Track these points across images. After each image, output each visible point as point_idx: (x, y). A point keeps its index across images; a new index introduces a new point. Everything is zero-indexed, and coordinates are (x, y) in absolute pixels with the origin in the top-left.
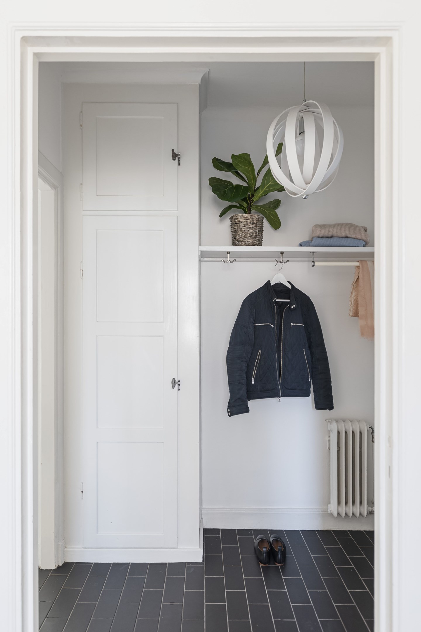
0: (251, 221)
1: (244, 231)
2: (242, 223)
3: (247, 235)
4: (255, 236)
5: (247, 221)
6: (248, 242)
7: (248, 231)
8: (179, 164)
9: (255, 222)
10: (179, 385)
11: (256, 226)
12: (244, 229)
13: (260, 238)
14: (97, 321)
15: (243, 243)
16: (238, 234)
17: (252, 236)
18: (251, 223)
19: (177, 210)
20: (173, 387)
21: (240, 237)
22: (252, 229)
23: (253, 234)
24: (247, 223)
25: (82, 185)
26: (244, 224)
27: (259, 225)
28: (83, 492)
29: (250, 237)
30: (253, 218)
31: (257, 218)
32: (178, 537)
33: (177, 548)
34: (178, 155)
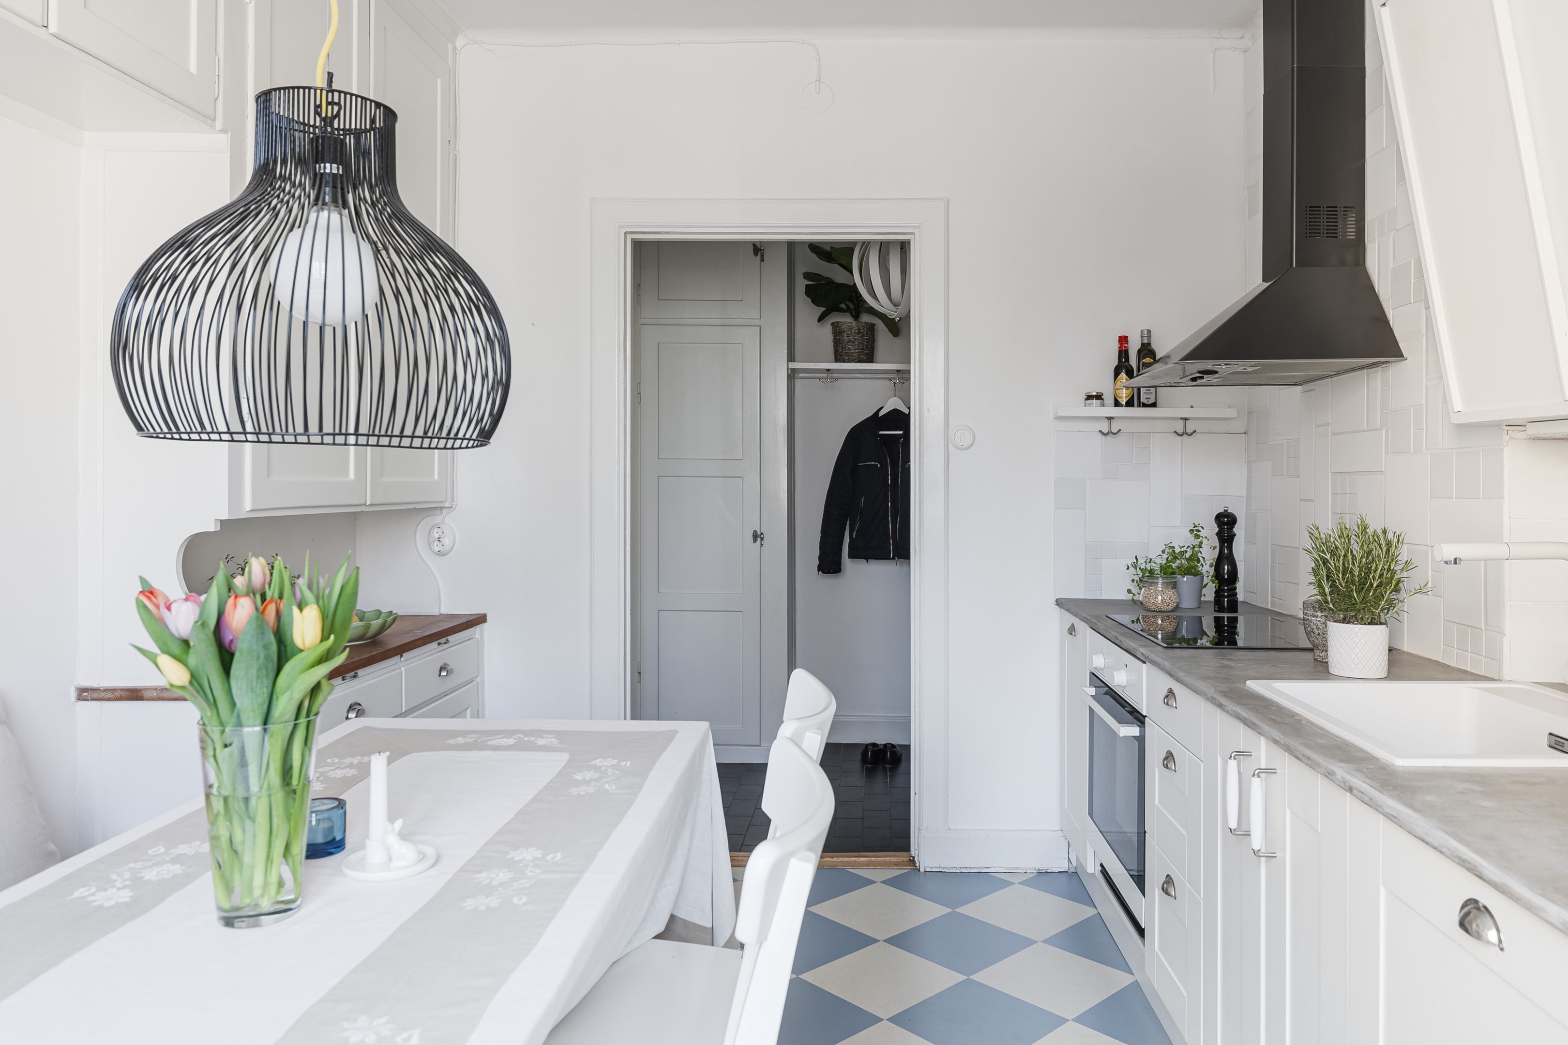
0: (856, 330)
1: (848, 342)
2: (844, 332)
3: (852, 349)
4: (861, 349)
5: (851, 330)
6: (853, 356)
7: (853, 342)
8: (763, 260)
9: (861, 331)
10: (762, 539)
11: (863, 336)
12: (848, 340)
13: (868, 351)
14: (659, 458)
15: (846, 358)
16: (841, 346)
17: (858, 349)
18: (855, 333)
19: (759, 318)
20: (755, 541)
21: (842, 349)
22: (858, 340)
23: (858, 346)
24: (851, 333)
25: (640, 286)
26: (847, 334)
27: (867, 334)
28: (640, 673)
29: (855, 350)
30: (858, 326)
31: (864, 326)
32: (760, 732)
33: (759, 746)
34: (760, 250)
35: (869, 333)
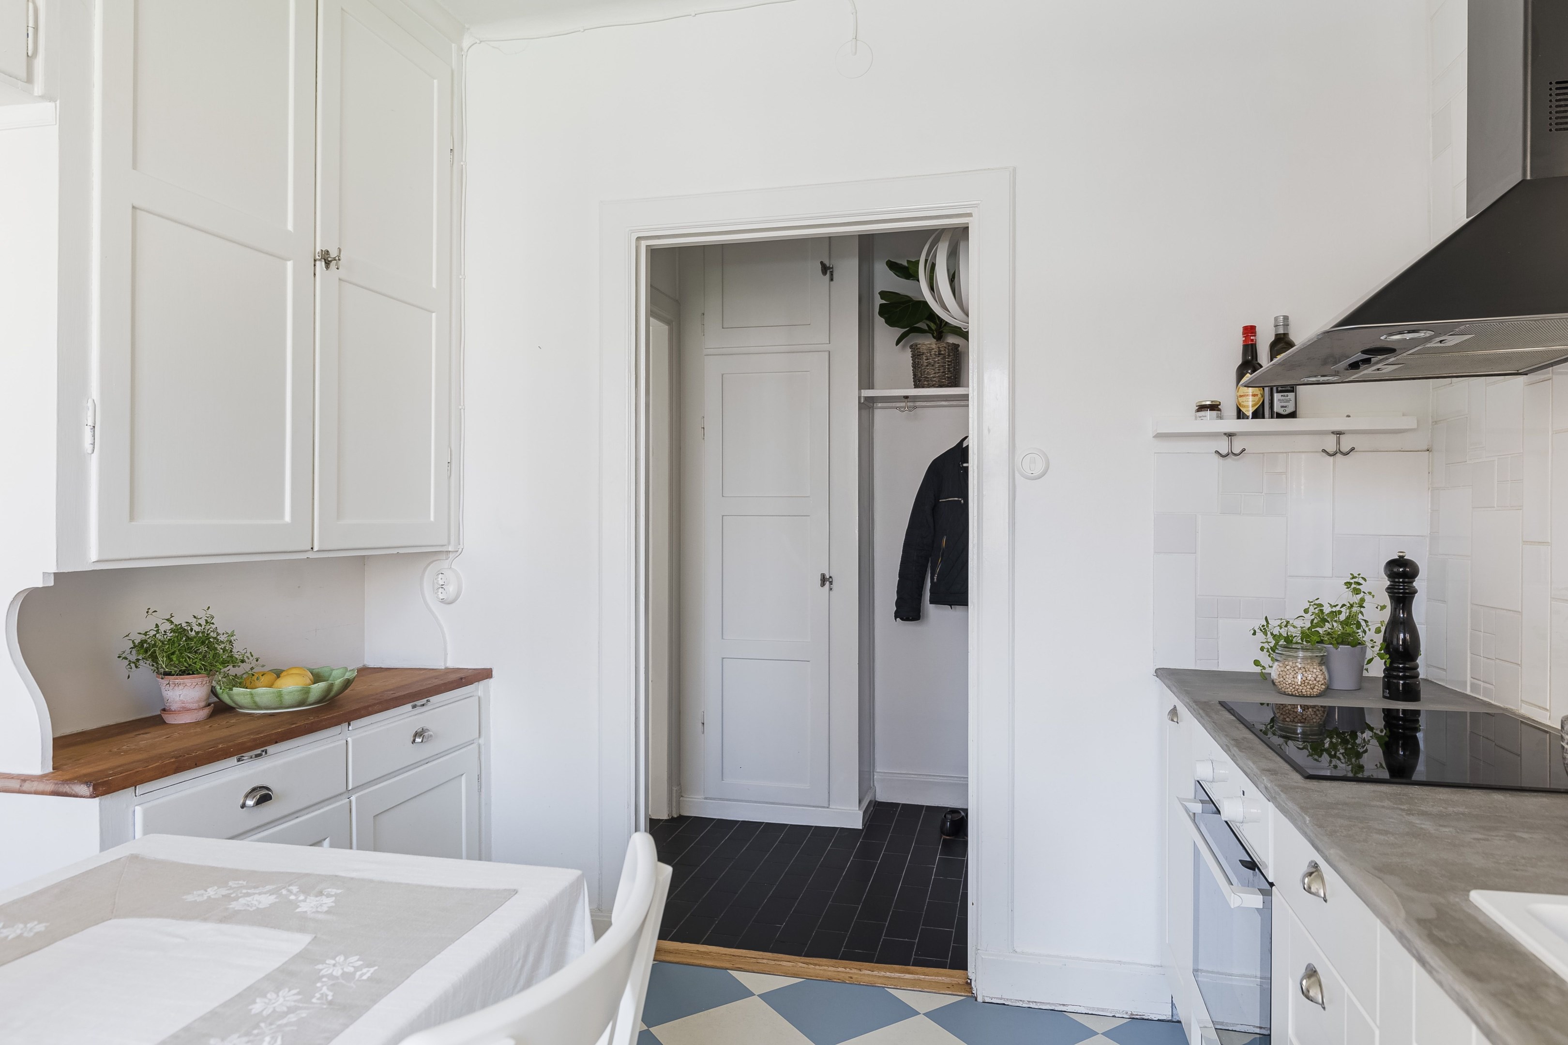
0: (936, 352)
1: (927, 366)
2: (923, 354)
3: (931, 372)
4: (942, 373)
5: (930, 352)
6: (932, 381)
7: (933, 366)
8: (832, 280)
9: (942, 352)
10: (831, 583)
11: (944, 358)
12: (927, 363)
13: (951, 375)
14: (723, 496)
15: (926, 383)
16: (920, 370)
17: (938, 373)
18: (935, 355)
19: (828, 342)
20: (823, 585)
21: (921, 374)
22: (938, 363)
23: (939, 370)
24: (931, 355)
25: (704, 314)
26: (926, 357)
27: (949, 355)
28: (703, 724)
29: (935, 373)
30: (939, 348)
31: (946, 347)
32: (829, 793)
33: (827, 808)
34: (829, 268)
35: (951, 354)
